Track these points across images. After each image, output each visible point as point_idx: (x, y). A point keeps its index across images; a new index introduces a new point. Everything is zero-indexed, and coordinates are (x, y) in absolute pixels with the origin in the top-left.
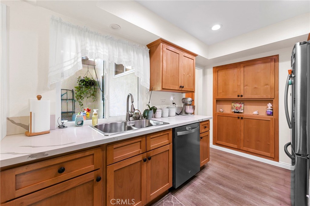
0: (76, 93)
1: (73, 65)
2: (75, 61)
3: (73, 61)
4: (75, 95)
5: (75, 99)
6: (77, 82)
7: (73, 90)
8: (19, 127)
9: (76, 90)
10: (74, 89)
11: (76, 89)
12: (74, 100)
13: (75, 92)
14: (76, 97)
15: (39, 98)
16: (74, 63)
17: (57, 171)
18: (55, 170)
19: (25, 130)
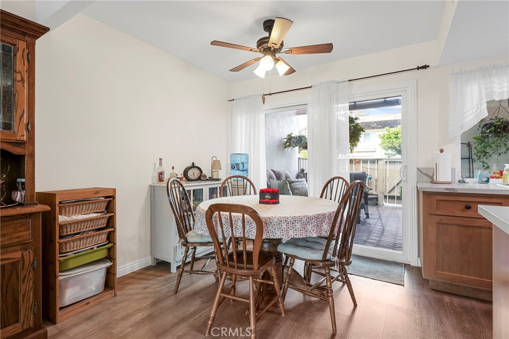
0: (475, 148)
1: (475, 114)
2: (478, 109)
3: (475, 109)
4: (474, 151)
5: (474, 157)
6: (478, 129)
7: (469, 142)
8: (425, 176)
9: (475, 143)
10: (472, 141)
11: (476, 141)
12: (473, 160)
13: (473, 146)
14: (475, 154)
15: (442, 151)
16: (476, 111)
17: (464, 207)
18: (463, 206)
19: (430, 180)
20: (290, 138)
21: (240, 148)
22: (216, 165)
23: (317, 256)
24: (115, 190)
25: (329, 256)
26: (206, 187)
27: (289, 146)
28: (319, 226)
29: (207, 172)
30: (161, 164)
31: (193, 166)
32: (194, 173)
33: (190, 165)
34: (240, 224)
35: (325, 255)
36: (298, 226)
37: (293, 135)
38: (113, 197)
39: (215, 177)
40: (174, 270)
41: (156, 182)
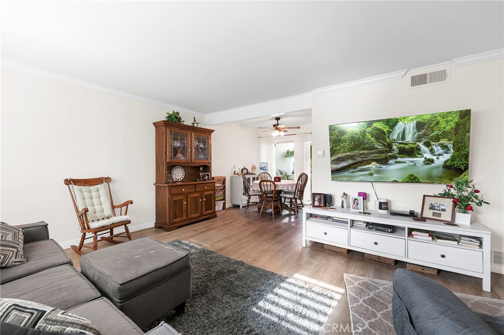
20: (288, 152)
21: (264, 160)
22: (254, 168)
23: (292, 196)
24: (225, 177)
25: (296, 196)
26: (251, 177)
27: (288, 156)
28: (292, 187)
29: (250, 171)
30: (235, 168)
31: (245, 168)
32: (245, 171)
33: (243, 168)
34: (269, 186)
35: (294, 196)
36: (286, 186)
37: (290, 151)
38: (225, 179)
39: (253, 173)
40: (241, 207)
41: (233, 175)
